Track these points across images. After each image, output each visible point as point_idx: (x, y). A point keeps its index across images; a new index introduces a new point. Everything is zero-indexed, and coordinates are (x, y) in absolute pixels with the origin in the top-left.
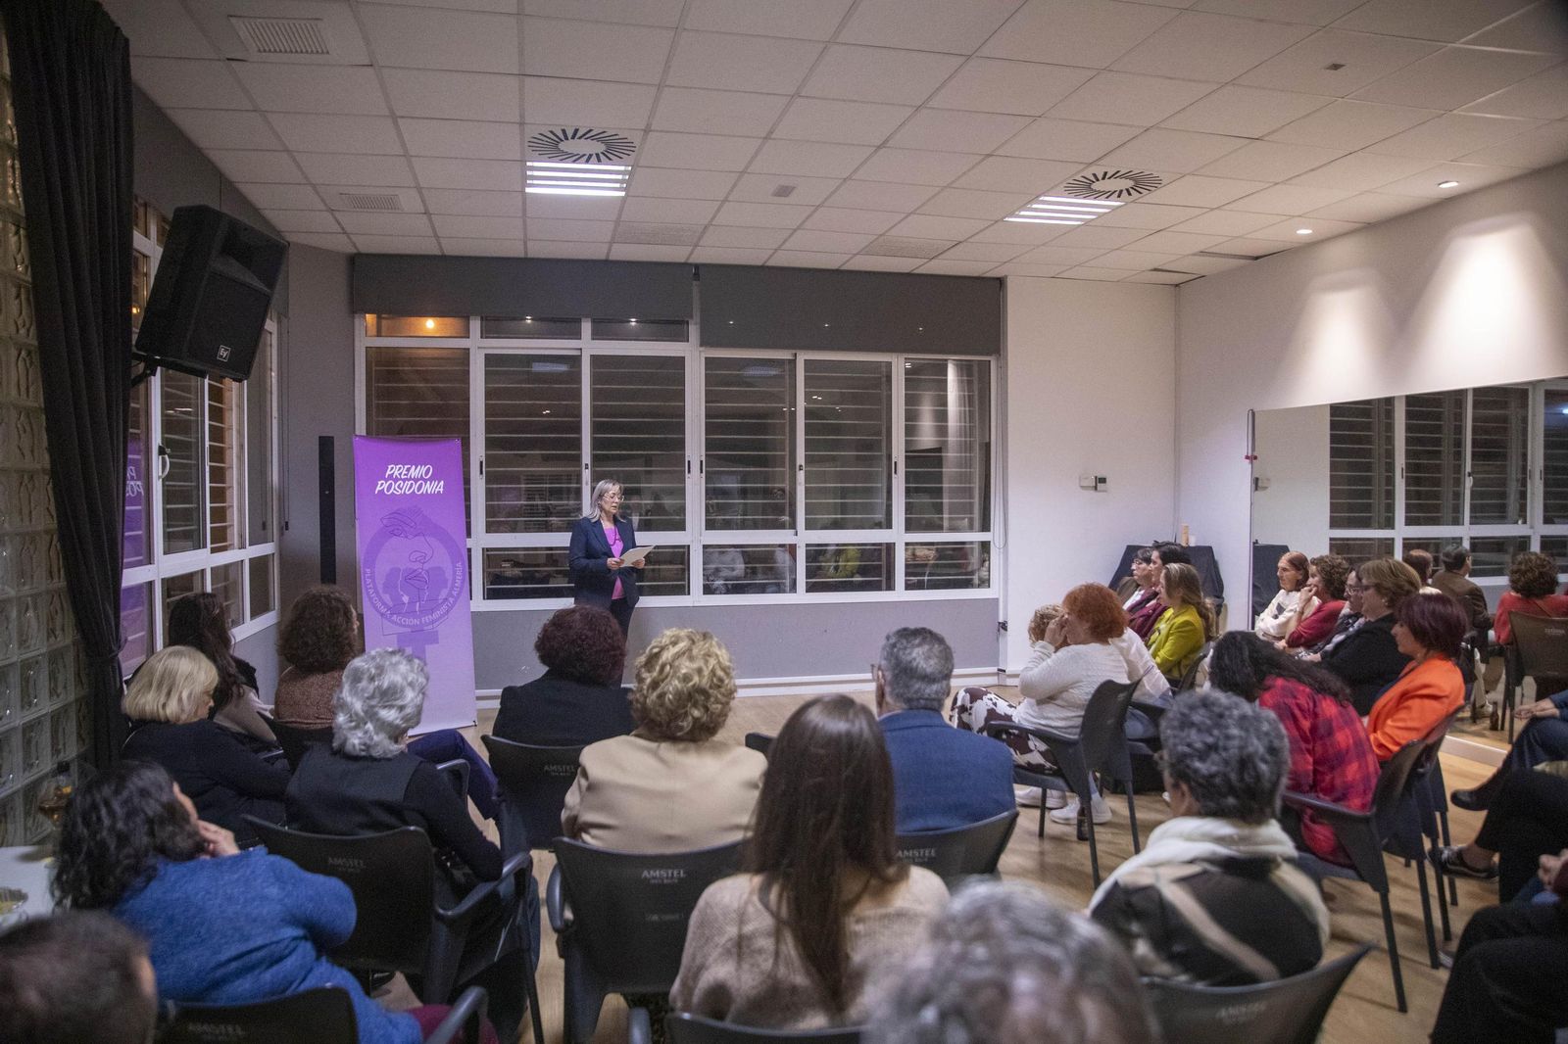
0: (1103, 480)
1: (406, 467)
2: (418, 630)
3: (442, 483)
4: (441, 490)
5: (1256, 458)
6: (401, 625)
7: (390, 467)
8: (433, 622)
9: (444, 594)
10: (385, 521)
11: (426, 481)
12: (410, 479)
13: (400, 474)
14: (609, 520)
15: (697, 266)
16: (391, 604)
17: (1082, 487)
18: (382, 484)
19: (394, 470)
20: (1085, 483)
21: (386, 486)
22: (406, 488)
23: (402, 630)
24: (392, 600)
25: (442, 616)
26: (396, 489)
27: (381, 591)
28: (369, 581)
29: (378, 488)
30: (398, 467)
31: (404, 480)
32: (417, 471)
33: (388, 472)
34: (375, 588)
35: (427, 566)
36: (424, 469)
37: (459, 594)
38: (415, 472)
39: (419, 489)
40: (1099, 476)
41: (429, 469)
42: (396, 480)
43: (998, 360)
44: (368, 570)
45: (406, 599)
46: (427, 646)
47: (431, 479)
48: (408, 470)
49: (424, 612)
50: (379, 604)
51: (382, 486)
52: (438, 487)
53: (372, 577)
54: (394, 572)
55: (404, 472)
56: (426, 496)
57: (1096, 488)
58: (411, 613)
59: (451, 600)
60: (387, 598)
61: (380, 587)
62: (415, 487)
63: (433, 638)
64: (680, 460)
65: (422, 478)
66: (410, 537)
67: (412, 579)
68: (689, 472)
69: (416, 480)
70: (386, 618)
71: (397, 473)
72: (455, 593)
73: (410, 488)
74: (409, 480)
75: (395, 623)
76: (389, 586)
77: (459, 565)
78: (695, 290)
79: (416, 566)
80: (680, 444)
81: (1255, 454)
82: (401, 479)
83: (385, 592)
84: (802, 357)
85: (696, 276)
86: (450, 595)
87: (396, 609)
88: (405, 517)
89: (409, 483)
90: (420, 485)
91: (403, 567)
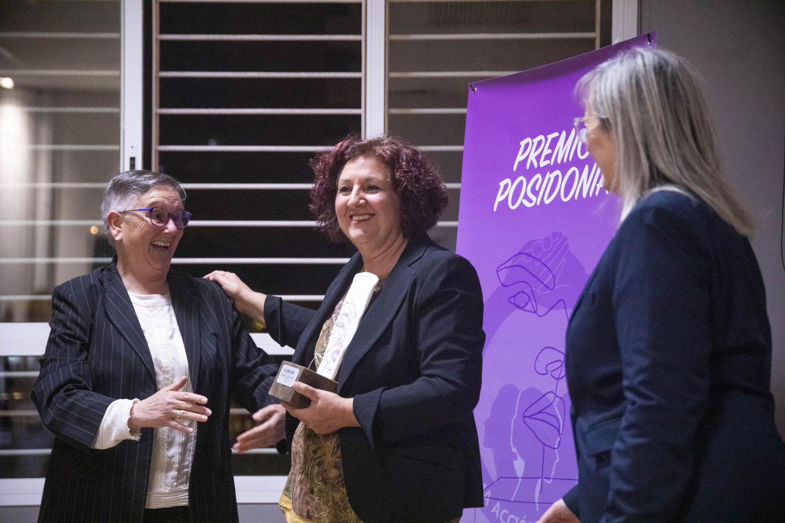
1: (550, 137)
7: (523, 143)
10: (503, 273)
11: (580, 166)
13: (538, 158)
18: (506, 186)
21: (511, 190)
26: (527, 196)
29: (500, 198)
30: (536, 140)
31: (544, 171)
33: (520, 158)
42: (533, 171)
45: (519, 466)
51: (505, 190)
54: (507, 397)
55: (547, 151)
56: (578, 205)
62: (562, 185)
65: (576, 162)
66: (542, 310)
69: (563, 167)
71: (532, 158)
73: (553, 187)
74: (550, 169)
82: (539, 170)
89: (551, 176)
90: (572, 177)
91: (522, 387)
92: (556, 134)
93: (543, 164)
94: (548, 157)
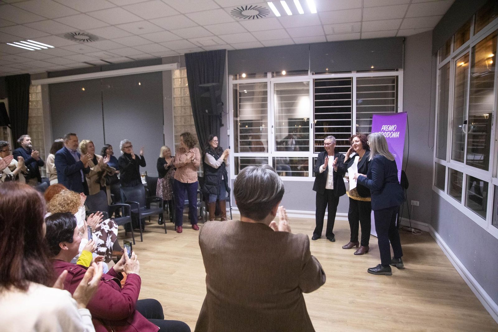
1: (388, 126)
3: (399, 133)
4: (398, 136)
7: (383, 126)
11: (394, 132)
13: (386, 129)
22: (387, 135)
30: (386, 126)
31: (387, 132)
32: (392, 128)
33: (382, 129)
36: (394, 127)
41: (395, 126)
47: (396, 131)
52: (396, 135)
55: (387, 128)
56: (393, 139)
62: (390, 134)
65: (392, 131)
69: (390, 132)
71: (385, 129)
73: (389, 134)
74: (388, 131)
82: (386, 131)
89: (388, 133)
90: (392, 133)
92: (389, 126)
93: (387, 130)
94: (388, 129)
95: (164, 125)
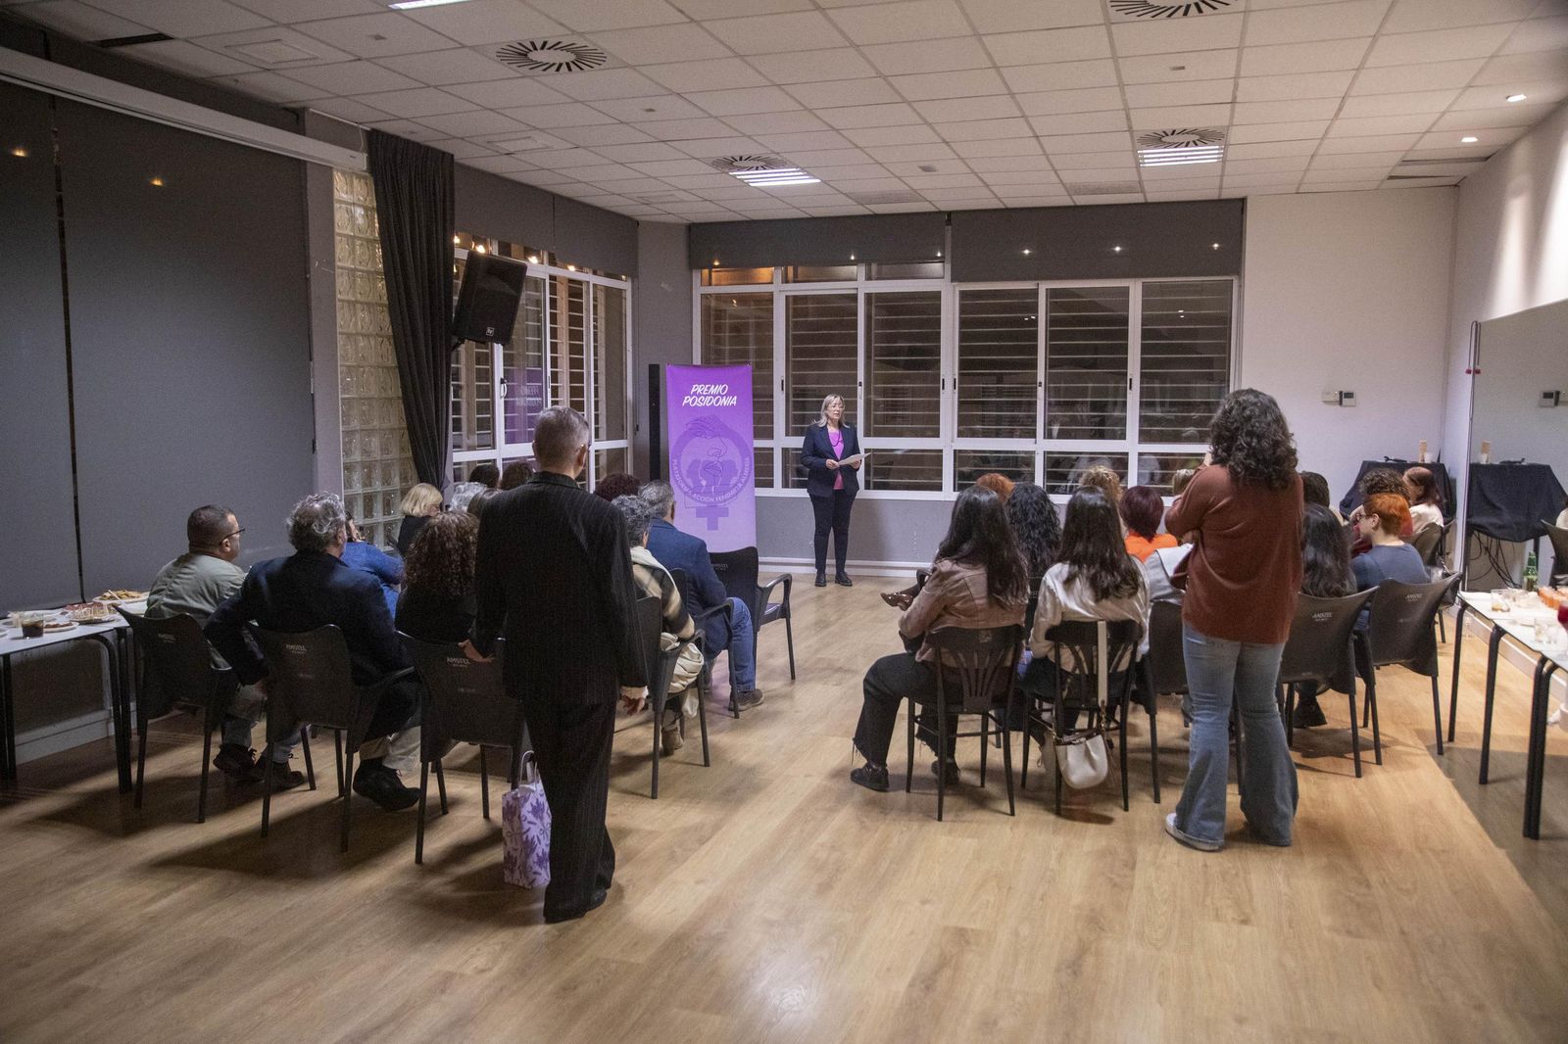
0: (1349, 395)
1: (707, 386)
2: (712, 506)
3: (735, 397)
4: (735, 403)
5: (1477, 372)
6: (700, 501)
7: (695, 386)
8: (725, 500)
9: (734, 480)
10: (689, 426)
11: (722, 396)
12: (710, 395)
13: (702, 391)
14: (834, 426)
15: (950, 213)
16: (692, 485)
17: (1325, 402)
19: (698, 388)
20: (1331, 398)
21: (691, 400)
22: (707, 402)
23: (702, 505)
24: (694, 483)
25: (734, 496)
26: (698, 403)
27: (685, 477)
28: (676, 468)
29: (685, 402)
30: (701, 386)
31: (705, 396)
32: (716, 389)
33: (693, 390)
34: (680, 472)
35: (720, 460)
36: (721, 388)
37: (746, 481)
38: (714, 390)
39: (718, 401)
40: (1345, 391)
41: (725, 388)
42: (699, 396)
43: (1240, 279)
44: (676, 461)
45: (704, 483)
46: (719, 519)
47: (726, 395)
48: (709, 388)
49: (718, 493)
50: (683, 485)
51: (688, 400)
52: (733, 401)
53: (678, 465)
54: (696, 462)
55: (706, 390)
56: (723, 407)
57: (1341, 403)
58: (708, 493)
59: (740, 485)
60: (689, 481)
61: (684, 472)
62: (714, 401)
63: (725, 513)
64: (936, 378)
65: (719, 394)
66: (709, 437)
67: (709, 467)
68: (943, 388)
69: (715, 396)
70: (689, 496)
72: (743, 480)
73: (710, 401)
75: (696, 500)
76: (691, 472)
77: (747, 459)
78: (949, 234)
79: (711, 459)
80: (936, 364)
81: (1478, 367)
82: (703, 395)
83: (688, 477)
84: (1044, 287)
85: (949, 222)
86: (739, 481)
87: (696, 490)
88: (705, 423)
90: (718, 400)
91: (702, 460)
92: (710, 385)
93: (705, 394)
95: (311, 360)
